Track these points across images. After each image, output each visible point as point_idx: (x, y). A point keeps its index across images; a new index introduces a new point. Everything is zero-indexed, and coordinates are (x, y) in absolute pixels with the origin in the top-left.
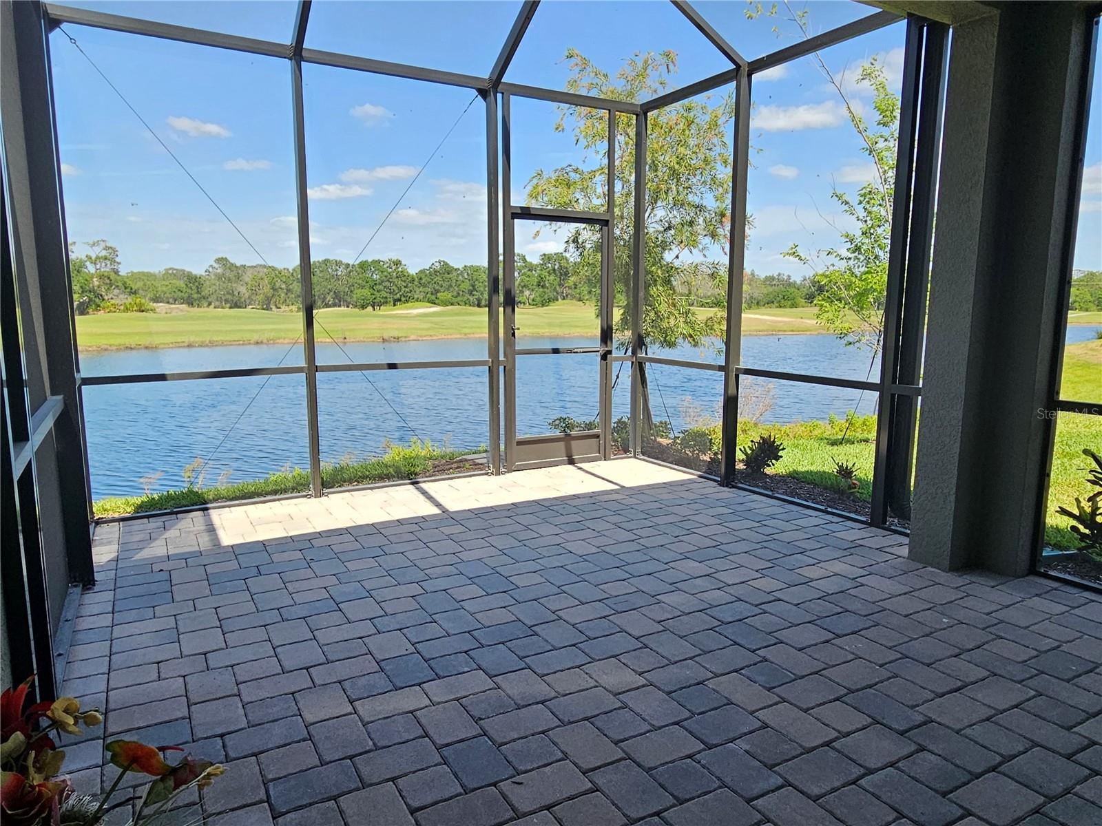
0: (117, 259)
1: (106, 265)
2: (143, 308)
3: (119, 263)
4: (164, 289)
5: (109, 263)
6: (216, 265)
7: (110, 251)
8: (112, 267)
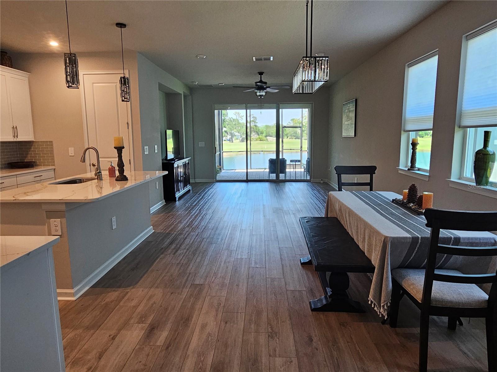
0: (257, 121)
1: (253, 124)
2: (261, 140)
3: (257, 123)
4: (272, 132)
5: (254, 123)
6: (291, 122)
7: (254, 118)
8: (255, 124)
